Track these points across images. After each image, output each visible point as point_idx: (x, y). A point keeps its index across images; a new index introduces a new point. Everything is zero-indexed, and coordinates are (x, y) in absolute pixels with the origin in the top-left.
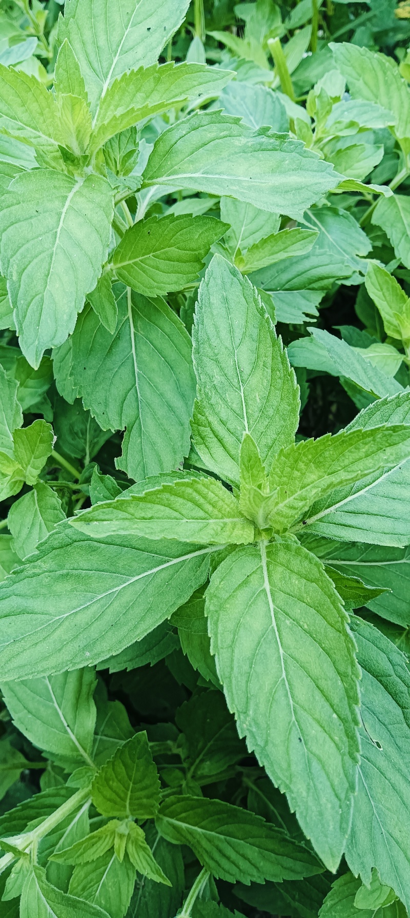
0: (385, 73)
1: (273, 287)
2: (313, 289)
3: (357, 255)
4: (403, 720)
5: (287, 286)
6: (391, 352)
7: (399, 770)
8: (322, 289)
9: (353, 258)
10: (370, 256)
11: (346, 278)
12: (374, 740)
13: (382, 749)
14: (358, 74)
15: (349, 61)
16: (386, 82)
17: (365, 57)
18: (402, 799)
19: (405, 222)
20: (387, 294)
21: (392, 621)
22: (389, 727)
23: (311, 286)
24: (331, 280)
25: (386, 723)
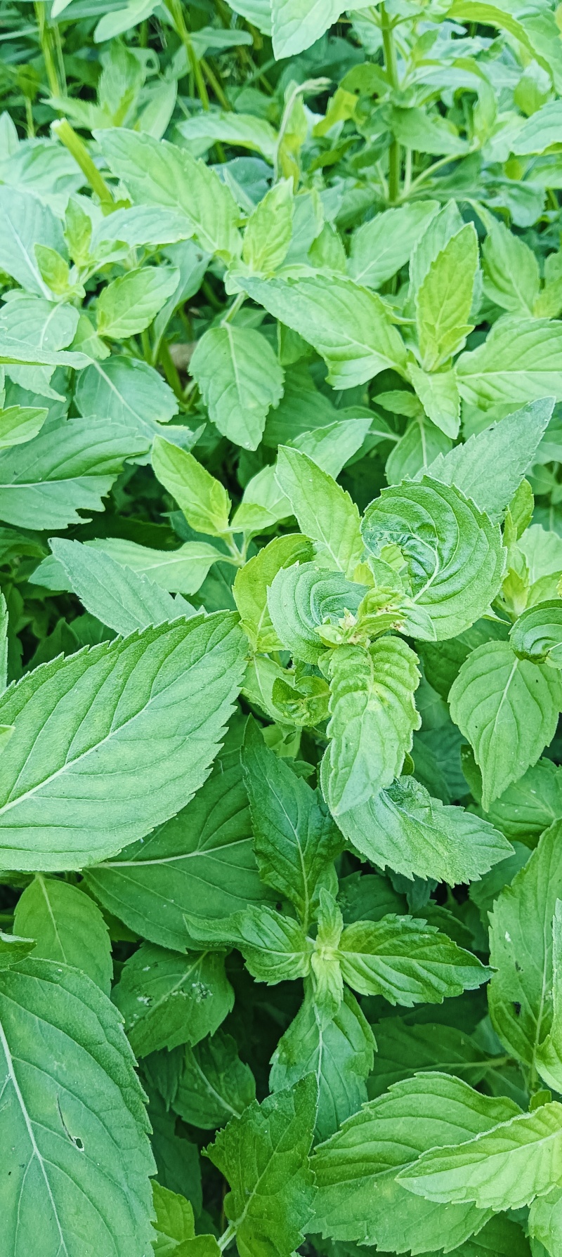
0: (181, 163)
1: (32, 478)
2: (95, 474)
3: (158, 421)
4: (122, 1103)
5: (53, 475)
6: (208, 554)
7: (109, 1177)
8: (110, 472)
9: (152, 426)
10: (175, 420)
11: (140, 455)
12: (73, 1138)
13: (83, 1149)
14: (142, 168)
15: (125, 152)
16: (185, 176)
17: (147, 145)
18: (104, 1217)
19: (236, 365)
20: (186, 476)
21: (165, 946)
22: (101, 1114)
23: (90, 471)
24: (120, 460)
25: (97, 1109)
